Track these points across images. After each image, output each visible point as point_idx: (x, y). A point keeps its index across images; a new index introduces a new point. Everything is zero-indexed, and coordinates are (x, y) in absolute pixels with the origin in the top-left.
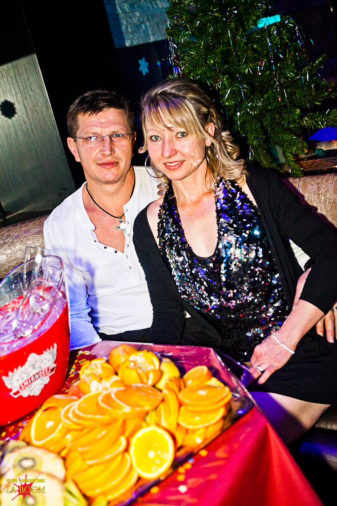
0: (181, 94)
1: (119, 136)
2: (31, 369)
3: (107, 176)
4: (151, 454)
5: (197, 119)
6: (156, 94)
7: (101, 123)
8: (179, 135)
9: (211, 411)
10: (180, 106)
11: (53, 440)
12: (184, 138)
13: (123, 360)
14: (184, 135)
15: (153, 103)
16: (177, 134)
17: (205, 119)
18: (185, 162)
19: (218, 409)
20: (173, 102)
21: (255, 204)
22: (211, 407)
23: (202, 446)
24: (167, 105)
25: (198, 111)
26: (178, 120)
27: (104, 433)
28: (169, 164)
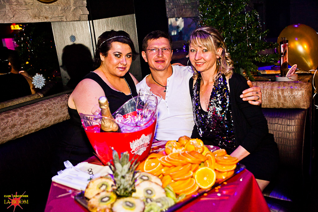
0: (208, 32)
1: (166, 49)
2: (141, 141)
3: (159, 67)
4: (205, 179)
5: (214, 45)
6: (197, 31)
7: (158, 43)
8: (204, 51)
9: (231, 165)
10: (206, 38)
11: (155, 171)
12: (206, 52)
13: (185, 143)
14: (206, 51)
15: (195, 34)
16: (203, 50)
17: (218, 45)
18: (205, 63)
19: (233, 165)
20: (204, 36)
21: (229, 89)
22: (231, 163)
23: (225, 180)
24: (201, 36)
25: (215, 42)
26: (205, 44)
27: (182, 168)
28: (197, 63)
